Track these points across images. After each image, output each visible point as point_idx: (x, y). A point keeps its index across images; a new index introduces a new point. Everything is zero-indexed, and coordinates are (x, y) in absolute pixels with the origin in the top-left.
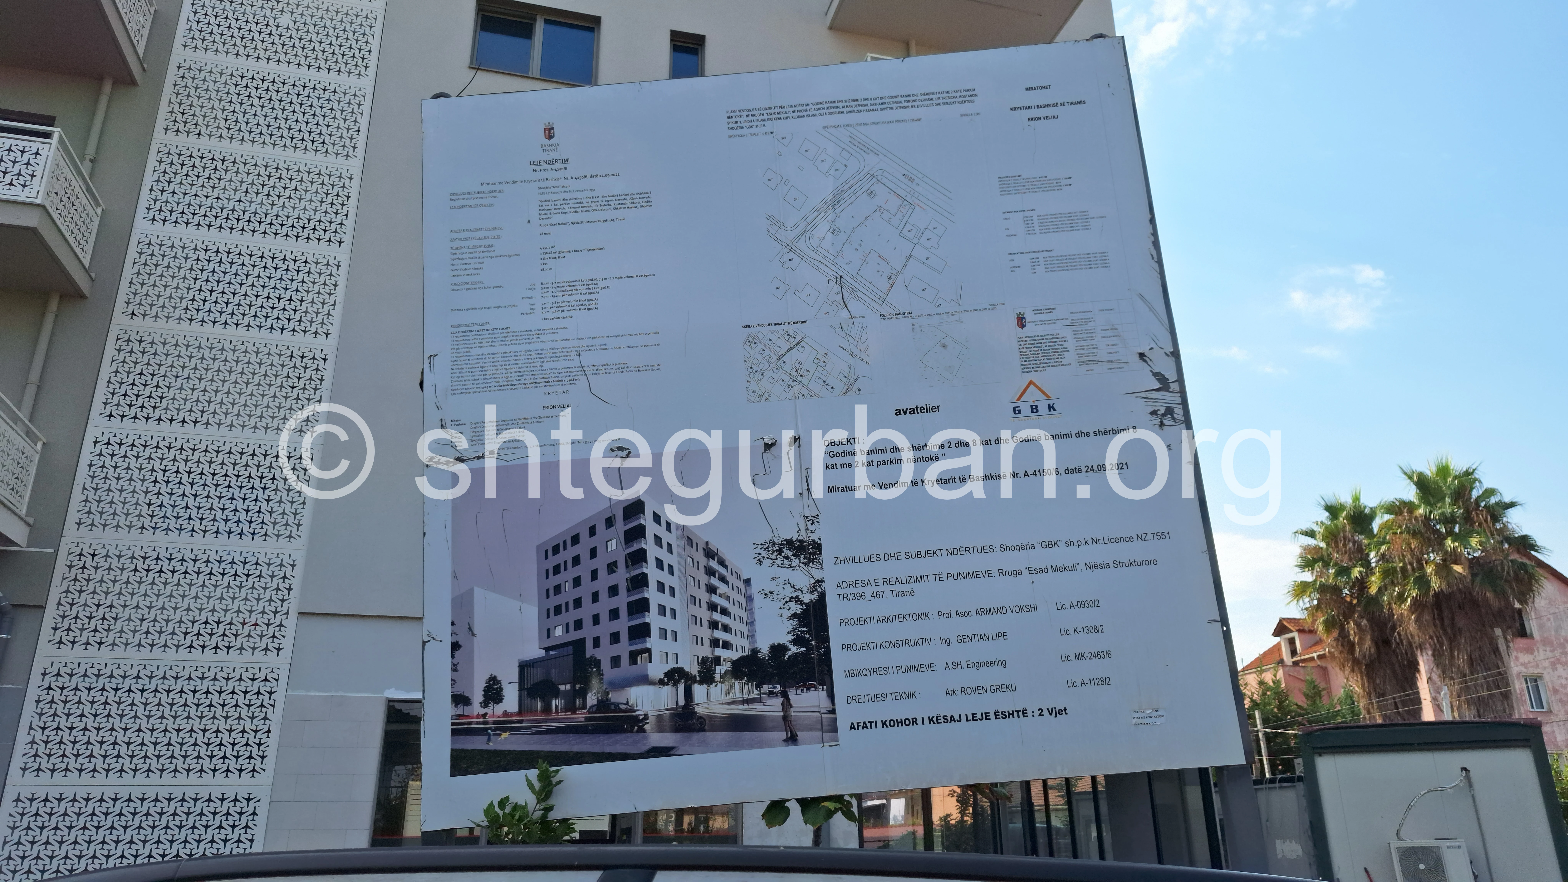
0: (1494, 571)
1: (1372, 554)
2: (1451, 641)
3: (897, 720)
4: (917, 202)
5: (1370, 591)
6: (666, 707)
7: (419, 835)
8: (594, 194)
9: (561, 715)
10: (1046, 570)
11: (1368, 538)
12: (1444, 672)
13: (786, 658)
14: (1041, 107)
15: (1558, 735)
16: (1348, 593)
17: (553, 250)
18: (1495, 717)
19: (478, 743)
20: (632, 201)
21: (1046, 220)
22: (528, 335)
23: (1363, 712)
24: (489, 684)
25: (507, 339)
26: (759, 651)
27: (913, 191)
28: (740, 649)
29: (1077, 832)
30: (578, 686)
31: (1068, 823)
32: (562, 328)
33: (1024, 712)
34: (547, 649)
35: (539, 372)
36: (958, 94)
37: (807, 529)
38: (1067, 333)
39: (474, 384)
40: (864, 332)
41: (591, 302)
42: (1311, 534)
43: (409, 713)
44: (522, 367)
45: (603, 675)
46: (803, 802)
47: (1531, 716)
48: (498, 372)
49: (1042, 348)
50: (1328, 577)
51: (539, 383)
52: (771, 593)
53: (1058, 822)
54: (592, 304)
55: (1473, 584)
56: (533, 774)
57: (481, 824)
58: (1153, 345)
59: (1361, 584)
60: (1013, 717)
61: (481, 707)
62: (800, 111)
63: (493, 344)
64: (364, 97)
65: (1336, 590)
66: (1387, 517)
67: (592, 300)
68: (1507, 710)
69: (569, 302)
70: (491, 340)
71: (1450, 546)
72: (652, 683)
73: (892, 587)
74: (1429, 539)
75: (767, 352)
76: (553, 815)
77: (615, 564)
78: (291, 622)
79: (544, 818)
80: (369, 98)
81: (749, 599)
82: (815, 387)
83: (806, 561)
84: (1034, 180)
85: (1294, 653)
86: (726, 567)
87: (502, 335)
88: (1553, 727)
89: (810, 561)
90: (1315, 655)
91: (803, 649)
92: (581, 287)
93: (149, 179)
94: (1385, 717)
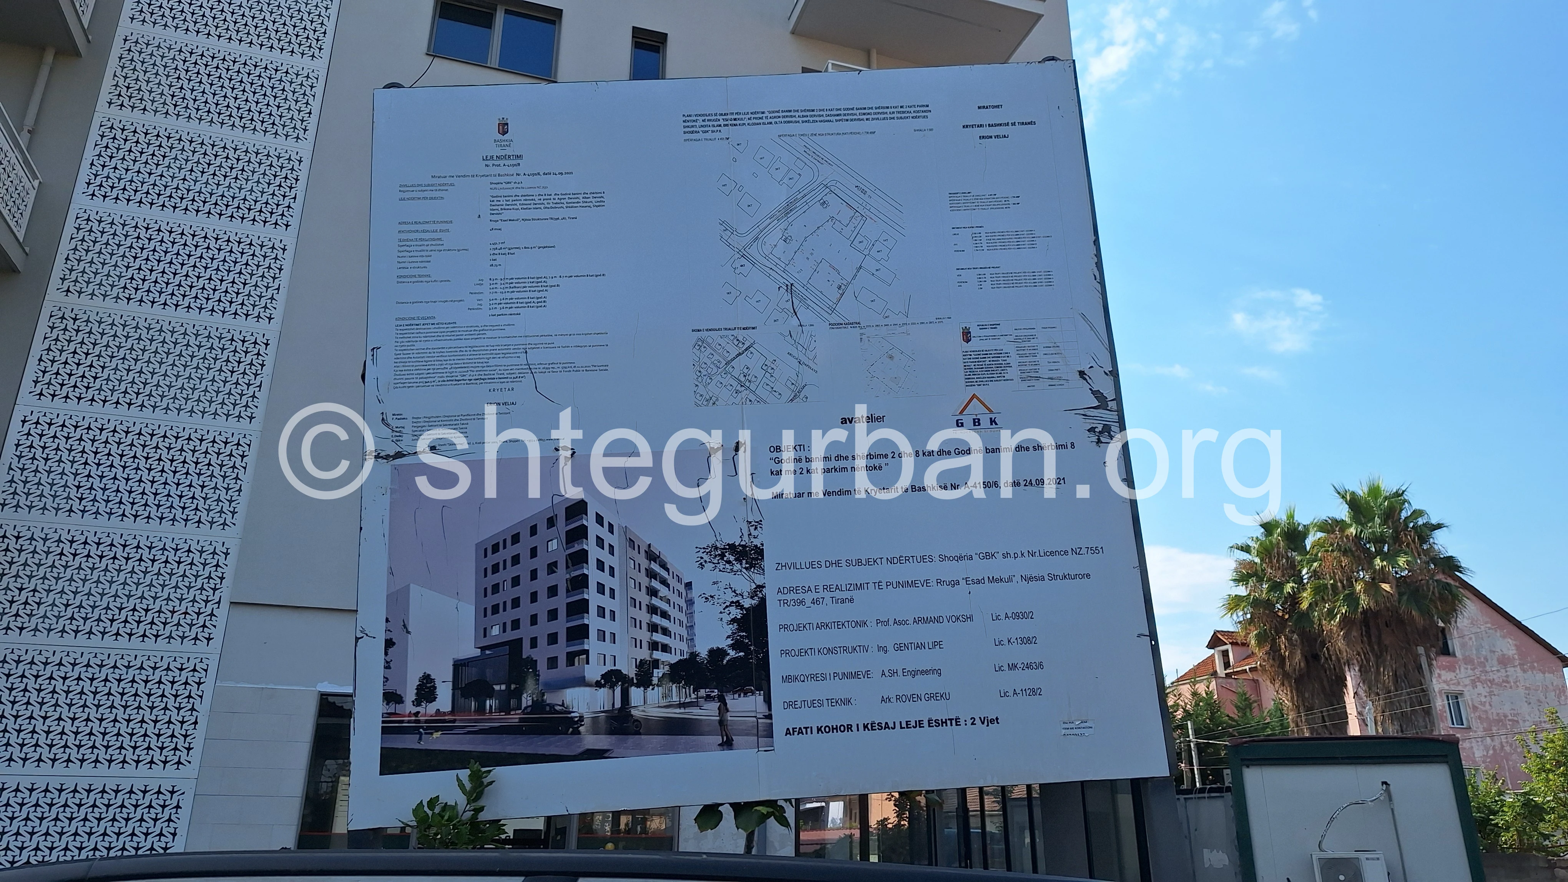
0: (1420, 590)
1: (1304, 571)
2: (1378, 657)
3: (832, 726)
4: (868, 213)
5: (1301, 606)
6: (602, 709)
7: (346, 832)
8: (546, 191)
9: (495, 715)
10: (983, 581)
11: (1300, 554)
12: (1370, 689)
13: (725, 662)
14: (992, 126)
15: (1475, 750)
16: (1280, 608)
17: (503, 246)
18: (1417, 733)
19: (409, 742)
20: (585, 200)
21: (994, 238)
22: (475, 330)
23: (1292, 725)
24: (423, 682)
25: (453, 334)
26: (697, 655)
27: (865, 203)
28: (678, 652)
29: (1011, 838)
30: (513, 686)
31: (1003, 829)
32: (509, 325)
33: (957, 720)
34: (483, 649)
35: (484, 369)
36: (912, 110)
37: (750, 534)
38: (1010, 348)
39: (417, 378)
40: (813, 341)
41: (540, 300)
42: (1246, 549)
43: (342, 707)
44: (467, 363)
45: (539, 675)
46: (738, 808)
47: (1451, 733)
48: (442, 367)
49: (986, 363)
50: (1262, 591)
51: (483, 379)
52: (712, 597)
53: (992, 827)
54: (541, 302)
55: (1399, 603)
56: (464, 774)
57: (409, 823)
58: (1093, 364)
59: (1293, 600)
60: (946, 725)
61: (414, 705)
62: (756, 118)
63: (439, 338)
64: (317, 79)
65: (1268, 604)
66: (1320, 535)
67: (541, 298)
68: (1429, 726)
69: (518, 299)
70: (436, 334)
71: (1379, 565)
72: (589, 685)
73: (832, 594)
74: (1359, 557)
75: (716, 357)
76: (483, 816)
77: (555, 564)
78: (222, 613)
79: (475, 817)
80: (322, 80)
81: (690, 602)
82: (762, 392)
83: (747, 566)
84: (983, 197)
85: (1227, 665)
86: (667, 570)
87: (447, 330)
88: (1471, 743)
89: (751, 566)
90: (1247, 667)
91: (742, 654)
92: (530, 285)
93: (90, 153)
94: (1312, 730)
